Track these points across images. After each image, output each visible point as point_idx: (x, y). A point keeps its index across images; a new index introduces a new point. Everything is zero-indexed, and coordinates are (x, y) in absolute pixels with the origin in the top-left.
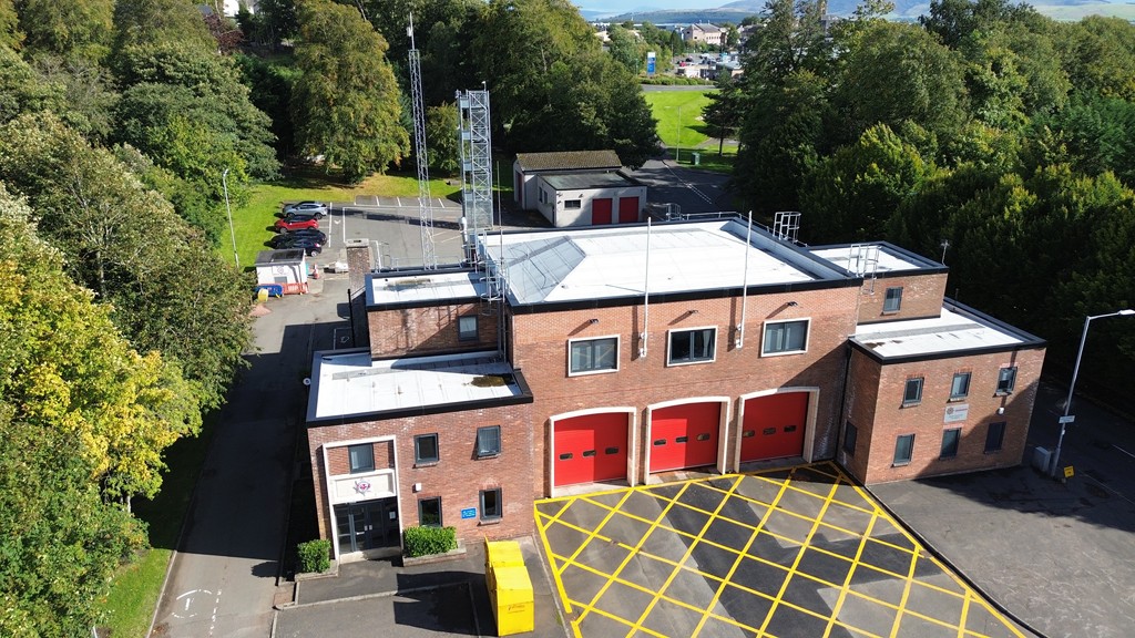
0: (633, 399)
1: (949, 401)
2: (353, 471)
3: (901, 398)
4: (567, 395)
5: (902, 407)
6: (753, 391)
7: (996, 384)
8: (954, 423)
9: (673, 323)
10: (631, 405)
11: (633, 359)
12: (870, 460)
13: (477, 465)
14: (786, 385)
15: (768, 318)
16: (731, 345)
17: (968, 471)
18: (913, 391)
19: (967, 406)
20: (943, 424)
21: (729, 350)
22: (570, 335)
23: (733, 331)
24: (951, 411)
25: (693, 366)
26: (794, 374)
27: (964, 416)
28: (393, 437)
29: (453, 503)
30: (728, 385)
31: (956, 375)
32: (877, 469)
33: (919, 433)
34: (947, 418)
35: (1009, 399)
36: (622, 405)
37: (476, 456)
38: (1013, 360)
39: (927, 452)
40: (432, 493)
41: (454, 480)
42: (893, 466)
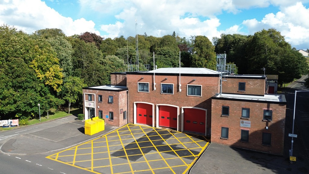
0: (153, 101)
1: (241, 118)
2: (89, 100)
3: (221, 113)
4: (138, 97)
5: (221, 116)
6: (186, 106)
7: (262, 116)
8: (245, 128)
9: (162, 81)
10: (152, 103)
11: (152, 90)
12: (212, 133)
13: (109, 105)
14: (196, 106)
15: (188, 84)
16: (178, 91)
17: (256, 151)
18: (225, 111)
19: (250, 122)
20: (240, 127)
21: (177, 92)
22: (138, 81)
23: (178, 86)
24: (243, 122)
25: (168, 95)
26: (198, 103)
27: (249, 126)
28: (95, 94)
29: (104, 113)
30: (178, 103)
31: (243, 109)
32: (215, 137)
33: (230, 128)
34: (241, 125)
35: (270, 124)
36: (150, 102)
37: (109, 103)
38: (268, 107)
39: (235, 137)
40: (101, 109)
41: (105, 107)
42: (221, 138)
